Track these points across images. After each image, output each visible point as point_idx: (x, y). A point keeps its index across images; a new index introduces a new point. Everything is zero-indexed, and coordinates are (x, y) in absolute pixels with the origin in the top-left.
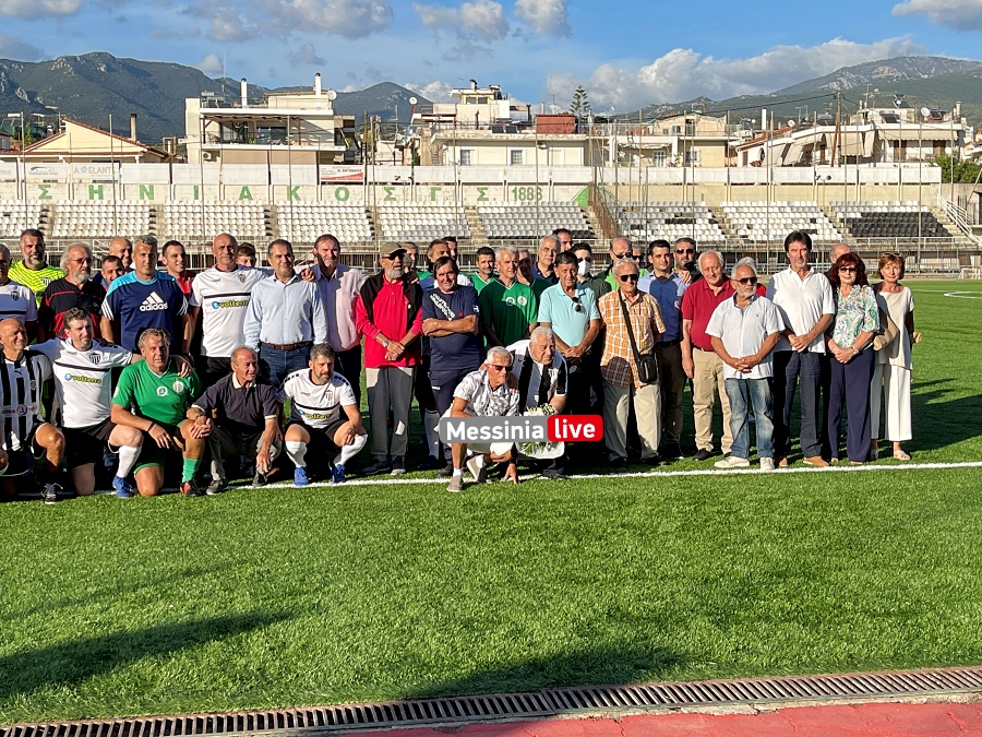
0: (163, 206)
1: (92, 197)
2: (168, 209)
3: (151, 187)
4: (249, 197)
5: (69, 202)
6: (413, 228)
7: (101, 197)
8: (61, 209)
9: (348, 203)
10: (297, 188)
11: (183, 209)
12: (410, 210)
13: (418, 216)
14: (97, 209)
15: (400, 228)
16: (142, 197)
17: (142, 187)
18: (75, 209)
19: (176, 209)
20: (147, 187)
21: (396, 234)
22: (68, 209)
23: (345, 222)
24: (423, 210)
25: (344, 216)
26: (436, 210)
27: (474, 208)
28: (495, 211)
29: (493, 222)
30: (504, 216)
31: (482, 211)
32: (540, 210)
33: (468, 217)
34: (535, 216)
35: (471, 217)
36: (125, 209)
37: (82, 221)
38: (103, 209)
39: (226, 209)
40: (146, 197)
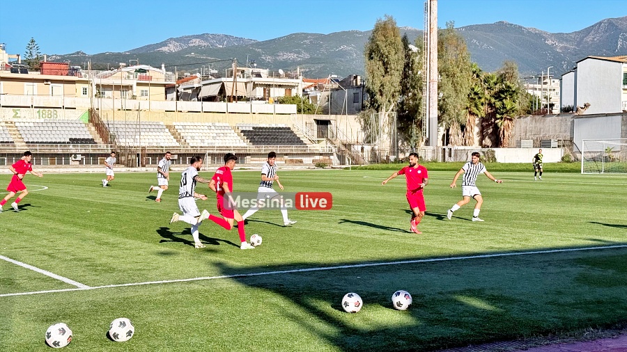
27: (12, 123)
28: (27, 124)
29: (27, 132)
30: (33, 129)
31: (17, 124)
32: (58, 125)
33: (9, 128)
34: (56, 129)
35: (11, 128)
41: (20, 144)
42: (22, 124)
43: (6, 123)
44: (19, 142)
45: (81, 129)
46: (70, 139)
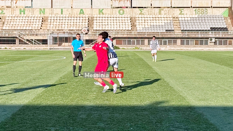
0: (48, 17)
1: (21, 14)
2: (50, 18)
3: (44, 9)
4: (83, 13)
5: (11, 16)
6: (150, 26)
7: (24, 14)
8: (7, 18)
9: (123, 16)
10: (103, 9)
11: (56, 18)
12: (149, 19)
13: (152, 21)
14: (22, 18)
15: (144, 26)
16: (40, 14)
17: (41, 9)
18: (13, 18)
19: (53, 18)
20: (42, 9)
21: (142, 29)
22: (10, 18)
23: (121, 24)
24: (155, 19)
25: (121, 21)
26: (160, 19)
27: (177, 18)
28: (186, 19)
29: (184, 24)
30: (189, 21)
31: (180, 19)
32: (206, 18)
33: (174, 21)
34: (204, 21)
35: (175, 21)
36: (33, 18)
37: (15, 23)
38: (24, 18)
39: (73, 18)
40: (42, 14)
41: (177, 31)
42: (183, 19)
43: (174, 18)
44: (178, 30)
45: (221, 21)
46: (211, 28)
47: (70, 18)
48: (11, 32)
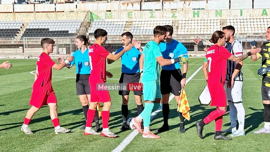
0: (226, 20)
1: (194, 16)
3: (221, 11)
4: (266, 14)
5: (184, 19)
7: (198, 16)
8: (181, 22)
11: (235, 21)
14: (196, 22)
16: (217, 16)
17: (217, 11)
18: (187, 22)
20: (219, 11)
22: (184, 22)
36: (209, 21)
37: (190, 27)
38: (199, 22)
39: (255, 20)
40: (218, 16)
47: (252, 20)
48: (187, 37)
